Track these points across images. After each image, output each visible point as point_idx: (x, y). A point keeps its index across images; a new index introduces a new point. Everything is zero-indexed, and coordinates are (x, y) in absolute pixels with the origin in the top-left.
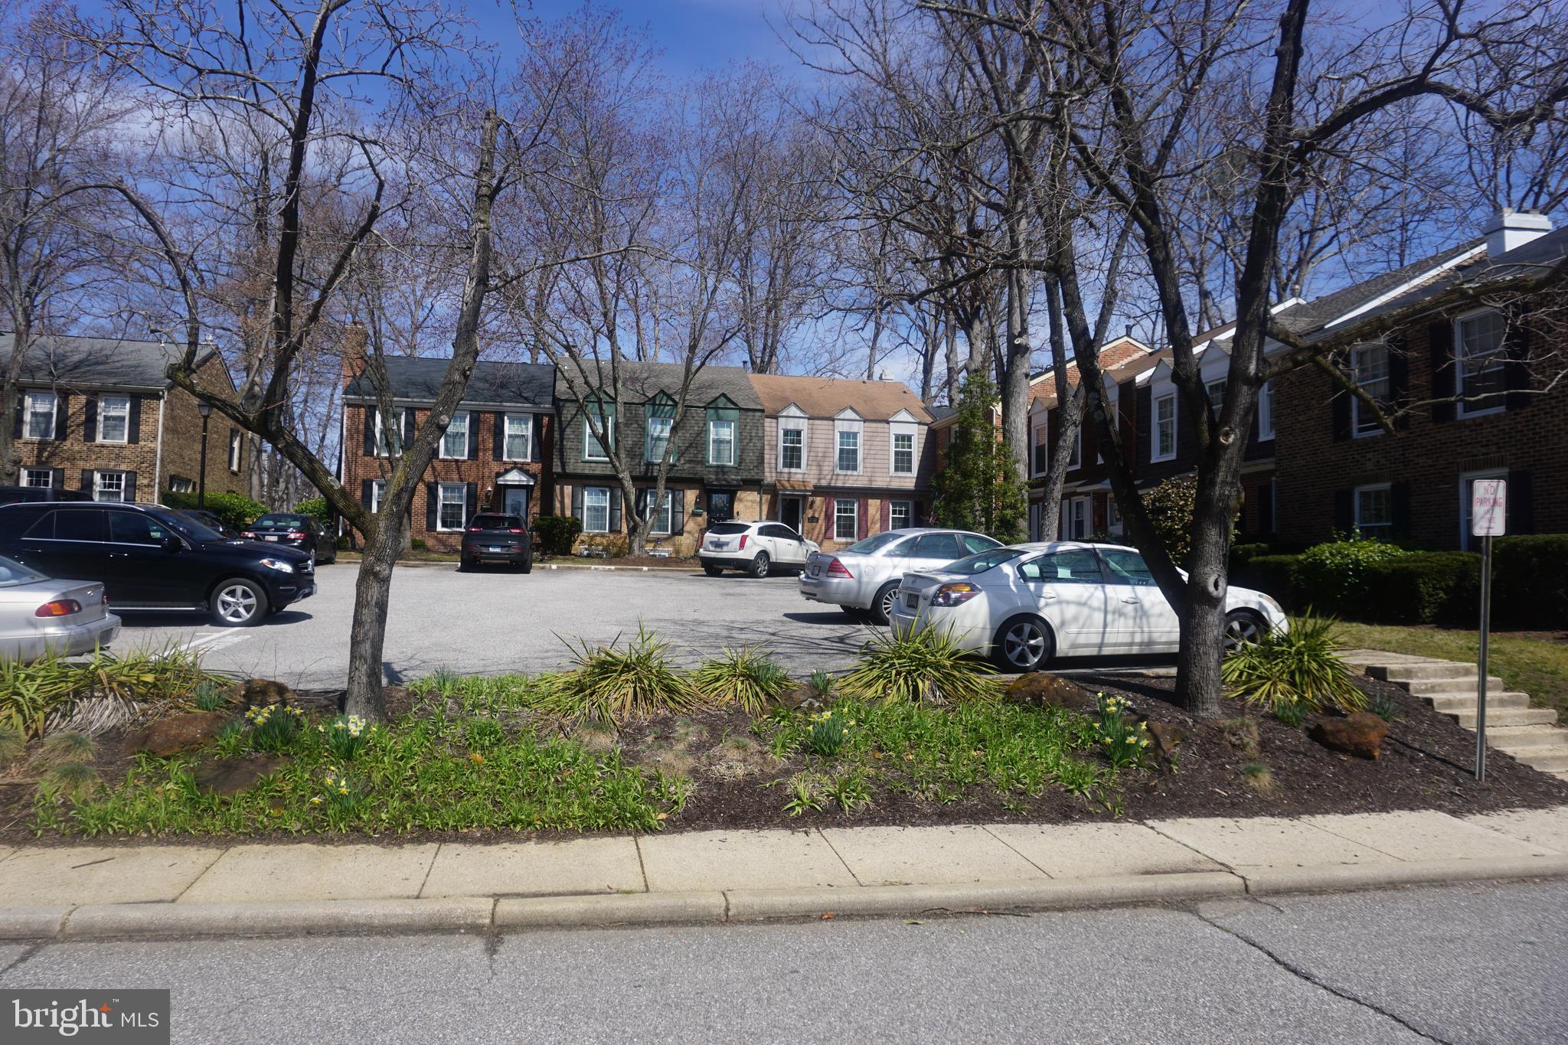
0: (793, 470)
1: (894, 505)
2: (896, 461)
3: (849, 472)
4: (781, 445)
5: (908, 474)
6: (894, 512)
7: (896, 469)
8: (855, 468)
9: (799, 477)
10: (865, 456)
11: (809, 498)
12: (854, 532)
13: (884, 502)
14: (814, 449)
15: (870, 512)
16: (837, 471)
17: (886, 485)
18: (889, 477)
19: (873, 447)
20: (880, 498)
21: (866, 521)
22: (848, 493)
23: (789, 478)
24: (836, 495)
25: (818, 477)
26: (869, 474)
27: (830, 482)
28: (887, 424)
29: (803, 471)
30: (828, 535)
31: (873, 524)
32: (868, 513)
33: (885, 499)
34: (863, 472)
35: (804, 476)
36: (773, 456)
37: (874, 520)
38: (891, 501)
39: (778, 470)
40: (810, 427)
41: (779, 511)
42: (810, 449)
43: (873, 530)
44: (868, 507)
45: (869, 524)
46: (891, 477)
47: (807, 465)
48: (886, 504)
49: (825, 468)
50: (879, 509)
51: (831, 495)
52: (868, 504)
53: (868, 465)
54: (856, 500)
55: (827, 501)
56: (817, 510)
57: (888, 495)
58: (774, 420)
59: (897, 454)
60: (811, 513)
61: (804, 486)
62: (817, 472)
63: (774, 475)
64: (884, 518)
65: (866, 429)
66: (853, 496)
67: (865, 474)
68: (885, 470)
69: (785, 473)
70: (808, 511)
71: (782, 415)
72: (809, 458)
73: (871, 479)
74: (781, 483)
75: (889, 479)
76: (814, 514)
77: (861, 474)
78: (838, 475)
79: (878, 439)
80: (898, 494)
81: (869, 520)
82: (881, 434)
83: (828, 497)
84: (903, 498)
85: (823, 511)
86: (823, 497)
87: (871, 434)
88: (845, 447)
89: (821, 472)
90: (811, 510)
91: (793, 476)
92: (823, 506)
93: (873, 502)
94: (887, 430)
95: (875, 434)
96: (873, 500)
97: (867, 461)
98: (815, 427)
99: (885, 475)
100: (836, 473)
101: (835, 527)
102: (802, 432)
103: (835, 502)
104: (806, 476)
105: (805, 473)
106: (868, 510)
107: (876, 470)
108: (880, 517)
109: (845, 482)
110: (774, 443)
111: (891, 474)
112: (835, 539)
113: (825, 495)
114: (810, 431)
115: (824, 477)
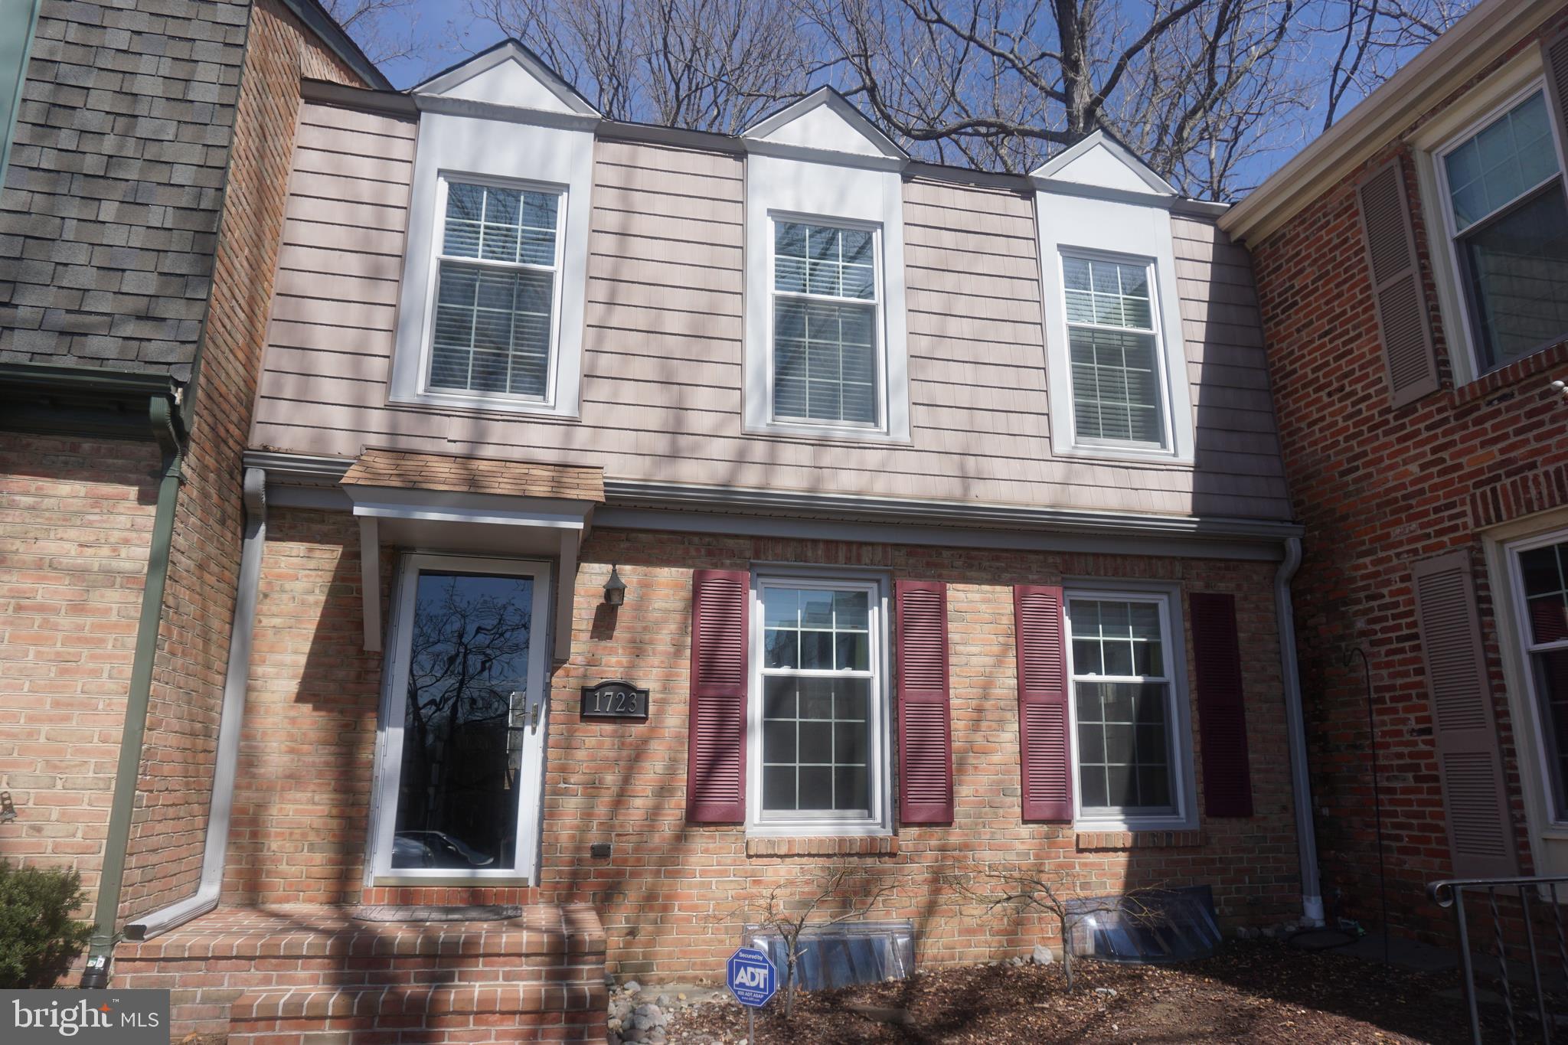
0: (504, 401)
1: (1083, 617)
2: (1082, 388)
3: (842, 428)
4: (432, 250)
5: (1148, 450)
6: (1086, 657)
7: (1086, 425)
8: (867, 410)
9: (540, 441)
10: (923, 345)
11: (584, 566)
12: (867, 773)
13: (1034, 602)
14: (638, 295)
15: (963, 659)
16: (769, 420)
17: (1047, 502)
18: (1055, 459)
19: (961, 306)
20: (1006, 576)
21: (937, 710)
22: (827, 542)
23: (477, 442)
24: (757, 556)
25: (661, 444)
26: (952, 441)
27: (734, 474)
28: (1023, 198)
29: (565, 410)
30: (716, 803)
31: (984, 724)
32: (952, 660)
33: (1034, 582)
34: (914, 427)
35: (568, 437)
36: (382, 318)
37: (988, 704)
38: (1067, 593)
39: (405, 397)
40: (611, 176)
41: (372, 642)
42: (613, 293)
43: (982, 761)
44: (951, 626)
45: (959, 726)
46: (1070, 459)
47: (589, 376)
48: (1042, 610)
49: (701, 398)
50: (1012, 641)
51: (732, 554)
52: (950, 607)
53: (941, 395)
54: (875, 585)
55: (712, 589)
56: (651, 642)
57: (1050, 560)
58: (403, 128)
59: (1082, 349)
60: (613, 660)
61: (557, 483)
62: (654, 419)
63: (377, 420)
64: (1039, 694)
65: (920, 215)
66: (859, 561)
67: (926, 439)
68: (1030, 424)
69: (447, 413)
70: (579, 646)
71: (444, 100)
72: (600, 339)
73: (962, 467)
74: (410, 464)
75: (1058, 471)
76: (632, 666)
77: (904, 437)
78: (774, 439)
79: (984, 265)
80: (1105, 555)
81: (954, 702)
82: (999, 246)
83: (715, 566)
84: (1124, 575)
85: (688, 652)
86: (683, 566)
87: (948, 239)
88: (808, 295)
89: (679, 421)
90: (608, 644)
91: (497, 431)
92: (686, 619)
93: (977, 597)
94: (1025, 228)
95: (971, 242)
96: (976, 587)
97: (935, 370)
98: (641, 179)
99: (1035, 448)
100: (762, 428)
101: (755, 748)
102: (562, 200)
103: (752, 593)
104: (581, 436)
105: (572, 423)
106: (952, 649)
107: (984, 420)
108: (1020, 689)
109: (819, 480)
110: (392, 243)
111: (1062, 447)
112: (757, 821)
113: (693, 553)
114: (609, 198)
115: (695, 447)
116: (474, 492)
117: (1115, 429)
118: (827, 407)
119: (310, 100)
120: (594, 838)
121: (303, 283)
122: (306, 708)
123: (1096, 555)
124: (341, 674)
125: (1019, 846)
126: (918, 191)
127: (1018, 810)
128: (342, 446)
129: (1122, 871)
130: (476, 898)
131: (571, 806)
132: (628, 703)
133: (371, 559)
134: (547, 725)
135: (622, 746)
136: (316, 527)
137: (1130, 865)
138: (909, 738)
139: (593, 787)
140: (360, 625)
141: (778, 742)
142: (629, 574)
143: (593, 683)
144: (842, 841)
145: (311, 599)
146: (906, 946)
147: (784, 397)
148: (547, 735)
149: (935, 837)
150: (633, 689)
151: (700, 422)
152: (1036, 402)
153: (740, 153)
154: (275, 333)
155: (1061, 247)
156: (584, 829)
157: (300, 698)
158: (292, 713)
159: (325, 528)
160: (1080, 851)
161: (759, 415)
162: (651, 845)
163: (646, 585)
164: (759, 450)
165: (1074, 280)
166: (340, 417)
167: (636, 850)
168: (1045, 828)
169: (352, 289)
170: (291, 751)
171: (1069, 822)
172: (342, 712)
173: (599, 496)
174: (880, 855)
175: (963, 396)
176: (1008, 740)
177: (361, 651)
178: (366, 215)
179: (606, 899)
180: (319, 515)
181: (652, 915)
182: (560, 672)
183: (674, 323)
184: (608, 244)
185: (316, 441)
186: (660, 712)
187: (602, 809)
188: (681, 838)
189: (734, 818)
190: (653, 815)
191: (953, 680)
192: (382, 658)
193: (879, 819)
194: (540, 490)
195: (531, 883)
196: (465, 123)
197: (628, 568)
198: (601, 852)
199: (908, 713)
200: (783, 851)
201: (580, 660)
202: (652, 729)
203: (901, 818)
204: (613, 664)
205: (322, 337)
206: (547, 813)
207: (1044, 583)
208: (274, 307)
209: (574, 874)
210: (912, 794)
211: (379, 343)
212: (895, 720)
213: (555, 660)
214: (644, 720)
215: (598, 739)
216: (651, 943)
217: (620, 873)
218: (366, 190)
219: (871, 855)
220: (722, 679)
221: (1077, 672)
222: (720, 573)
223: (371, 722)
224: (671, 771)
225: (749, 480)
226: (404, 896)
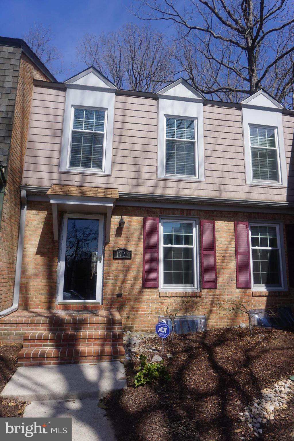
0: (91, 170)
1: (255, 231)
2: (255, 165)
3: (185, 177)
4: (70, 128)
5: (274, 183)
6: (255, 242)
7: (256, 175)
8: (193, 172)
9: (100, 181)
10: (209, 153)
11: (113, 216)
12: (193, 274)
13: (240, 226)
14: (128, 139)
15: (220, 242)
16: (165, 175)
17: (244, 198)
18: (247, 185)
19: (220, 141)
20: (232, 219)
21: (212, 257)
22: (181, 209)
23: (83, 182)
24: (161, 213)
25: (134, 182)
26: (217, 181)
27: (154, 190)
28: (238, 110)
29: (107, 173)
30: (151, 282)
31: (226, 261)
32: (217, 242)
33: (240, 221)
34: (206, 177)
35: (108, 180)
36: (56, 147)
37: (227, 255)
38: (250, 224)
39: (63, 169)
40: (120, 105)
41: (56, 238)
42: (120, 139)
43: (225, 271)
44: (216, 233)
45: (218, 261)
46: (251, 186)
47: (114, 163)
48: (242, 229)
49: (145, 169)
50: (234, 237)
51: (154, 213)
52: (216, 227)
53: (214, 167)
54: (195, 222)
55: (148, 223)
56: (132, 238)
57: (245, 214)
58: (61, 93)
59: (255, 153)
60: (122, 242)
61: (105, 193)
62: (132, 175)
63: (55, 176)
64: (241, 252)
65: (208, 115)
66: (190, 214)
67: (209, 180)
68: (239, 176)
69: (75, 174)
70: (112, 239)
71: (73, 85)
72: (117, 152)
73: (220, 188)
74: (65, 188)
75: (247, 189)
76: (127, 244)
77: (203, 179)
78: (166, 180)
79: (226, 129)
80: (261, 213)
81: (217, 254)
82: (231, 124)
83: (150, 216)
84: (266, 219)
85: (142, 240)
86: (141, 216)
87: (216, 122)
88: (176, 139)
89: (139, 175)
90: (120, 238)
91: (88, 179)
92: (141, 231)
93: (224, 225)
94: (239, 119)
95: (223, 123)
96: (223, 222)
97: (212, 160)
98: (128, 106)
99: (241, 182)
100: (162, 177)
101: (161, 267)
102: (106, 113)
103: (160, 224)
104: (112, 180)
105: (109, 176)
106: (216, 239)
107: (226, 174)
108: (236, 251)
109: (178, 192)
110: (59, 126)
111: (248, 182)
112: (162, 287)
113: (143, 212)
114: (119, 112)
115: (143, 183)
116: (83, 196)
117: (264, 177)
118: (181, 171)
119: (36, 86)
120: (117, 292)
121: (35, 138)
122: (39, 256)
123: (258, 213)
124: (48, 247)
125: (236, 295)
126: (208, 108)
127: (235, 285)
128: (46, 183)
129: (265, 302)
130: (85, 308)
131: (110, 283)
132: (126, 255)
133: (55, 215)
134: (104, 260)
135: (124, 266)
136: (40, 206)
137: (267, 300)
138: (204, 265)
139: (116, 278)
140: (52, 233)
141: (167, 265)
142: (125, 218)
143: (116, 249)
144: (186, 293)
145: (39, 226)
146: (204, 322)
147: (169, 168)
148: (104, 263)
149: (211, 292)
150: (127, 251)
151: (145, 176)
152: (241, 169)
153: (156, 98)
154: (27, 152)
155: (249, 124)
156: (114, 289)
157: (37, 253)
158: (35, 258)
159: (42, 206)
160: (253, 296)
161: (162, 173)
162: (133, 294)
163: (130, 222)
164: (161, 183)
165: (253, 134)
166: (45, 175)
167: (129, 295)
168: (243, 290)
169: (48, 139)
170: (35, 268)
171: (250, 288)
172: (48, 257)
173: (118, 197)
174: (197, 297)
175: (220, 168)
176: (232, 265)
177: (53, 240)
178: (51, 118)
179: (120, 309)
180: (40, 203)
181: (133, 313)
182: (107, 246)
183: (137, 147)
184: (119, 125)
185: (39, 182)
186: (135, 257)
187: (119, 283)
188: (141, 292)
189: (156, 286)
190: (133, 285)
191: (217, 248)
192: (59, 242)
193: (196, 287)
194: (100, 195)
195: (100, 304)
196: (79, 91)
197: (125, 217)
198: (119, 296)
199: (204, 257)
200: (169, 295)
201: (112, 242)
202: (132, 262)
203: (202, 286)
204: (121, 244)
205: (40, 153)
206: (104, 285)
207: (243, 221)
208: (27, 145)
209: (112, 302)
210: (205, 280)
211: (56, 155)
212: (200, 259)
213: (106, 242)
214: (130, 259)
215: (117, 264)
216: (133, 321)
217: (125, 301)
218: (51, 111)
219: (194, 297)
220: (151, 248)
221: (252, 246)
222: (151, 218)
223: (56, 260)
224: (138, 273)
225: (159, 192)
226: (66, 307)
